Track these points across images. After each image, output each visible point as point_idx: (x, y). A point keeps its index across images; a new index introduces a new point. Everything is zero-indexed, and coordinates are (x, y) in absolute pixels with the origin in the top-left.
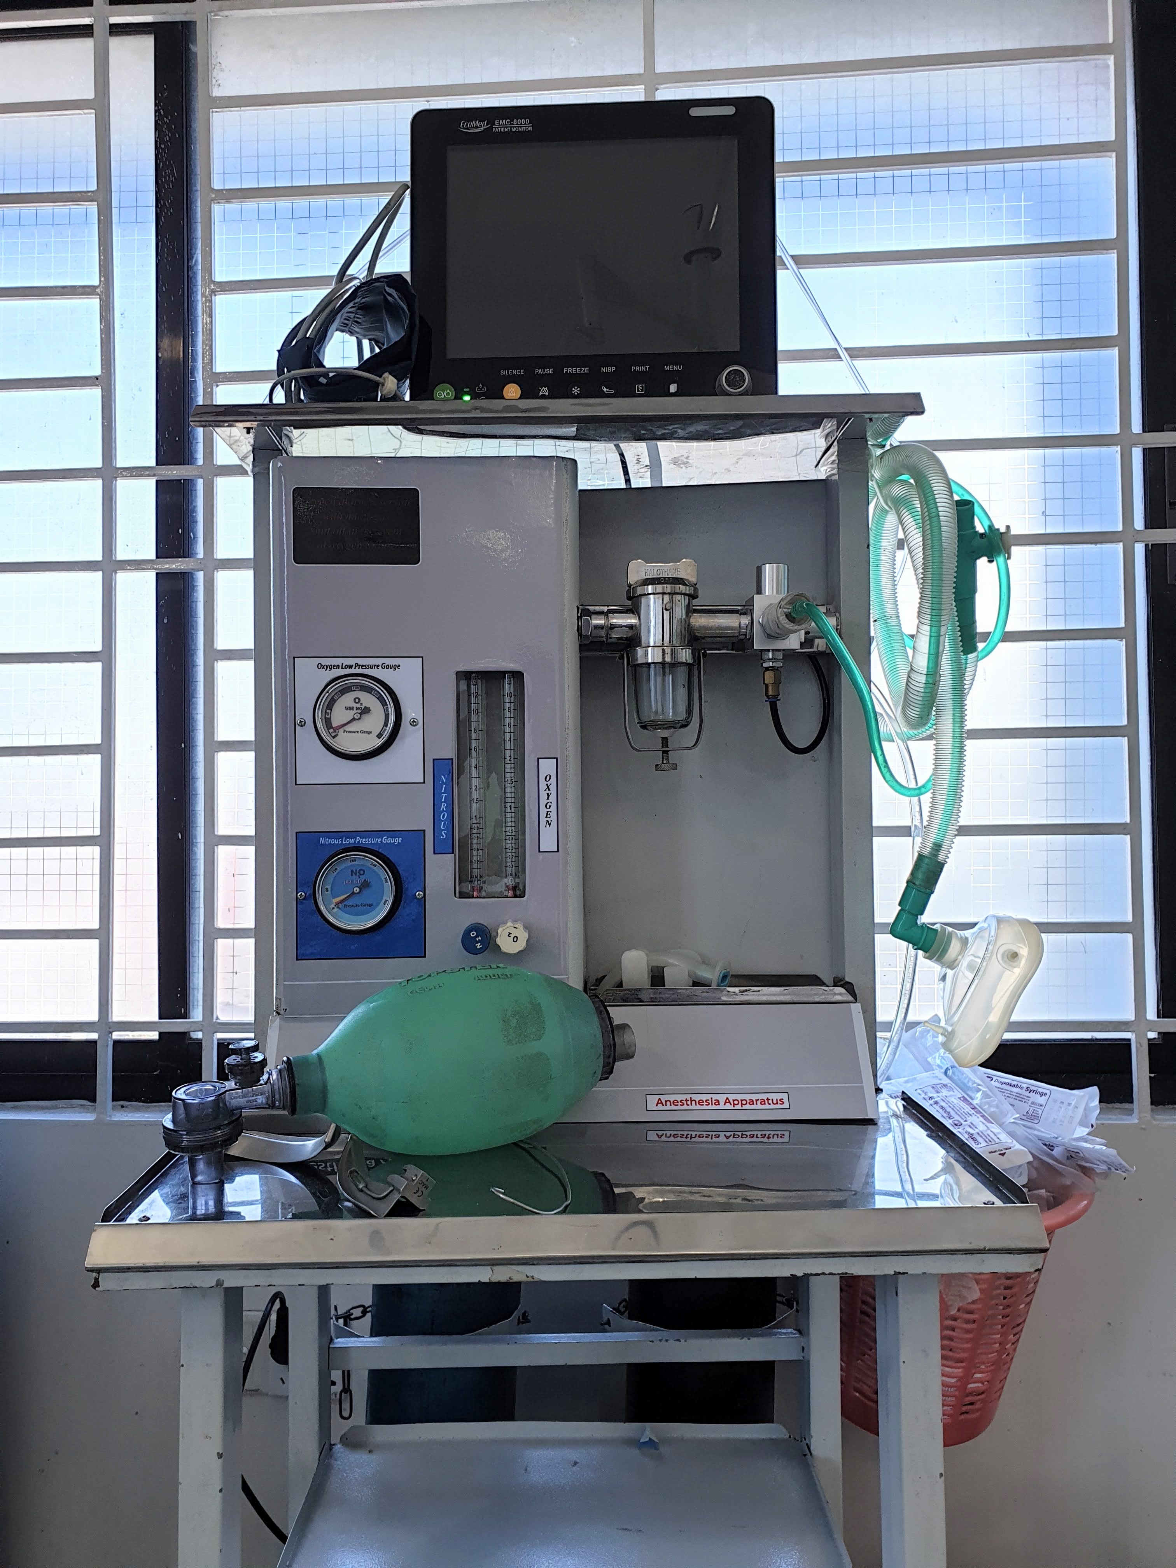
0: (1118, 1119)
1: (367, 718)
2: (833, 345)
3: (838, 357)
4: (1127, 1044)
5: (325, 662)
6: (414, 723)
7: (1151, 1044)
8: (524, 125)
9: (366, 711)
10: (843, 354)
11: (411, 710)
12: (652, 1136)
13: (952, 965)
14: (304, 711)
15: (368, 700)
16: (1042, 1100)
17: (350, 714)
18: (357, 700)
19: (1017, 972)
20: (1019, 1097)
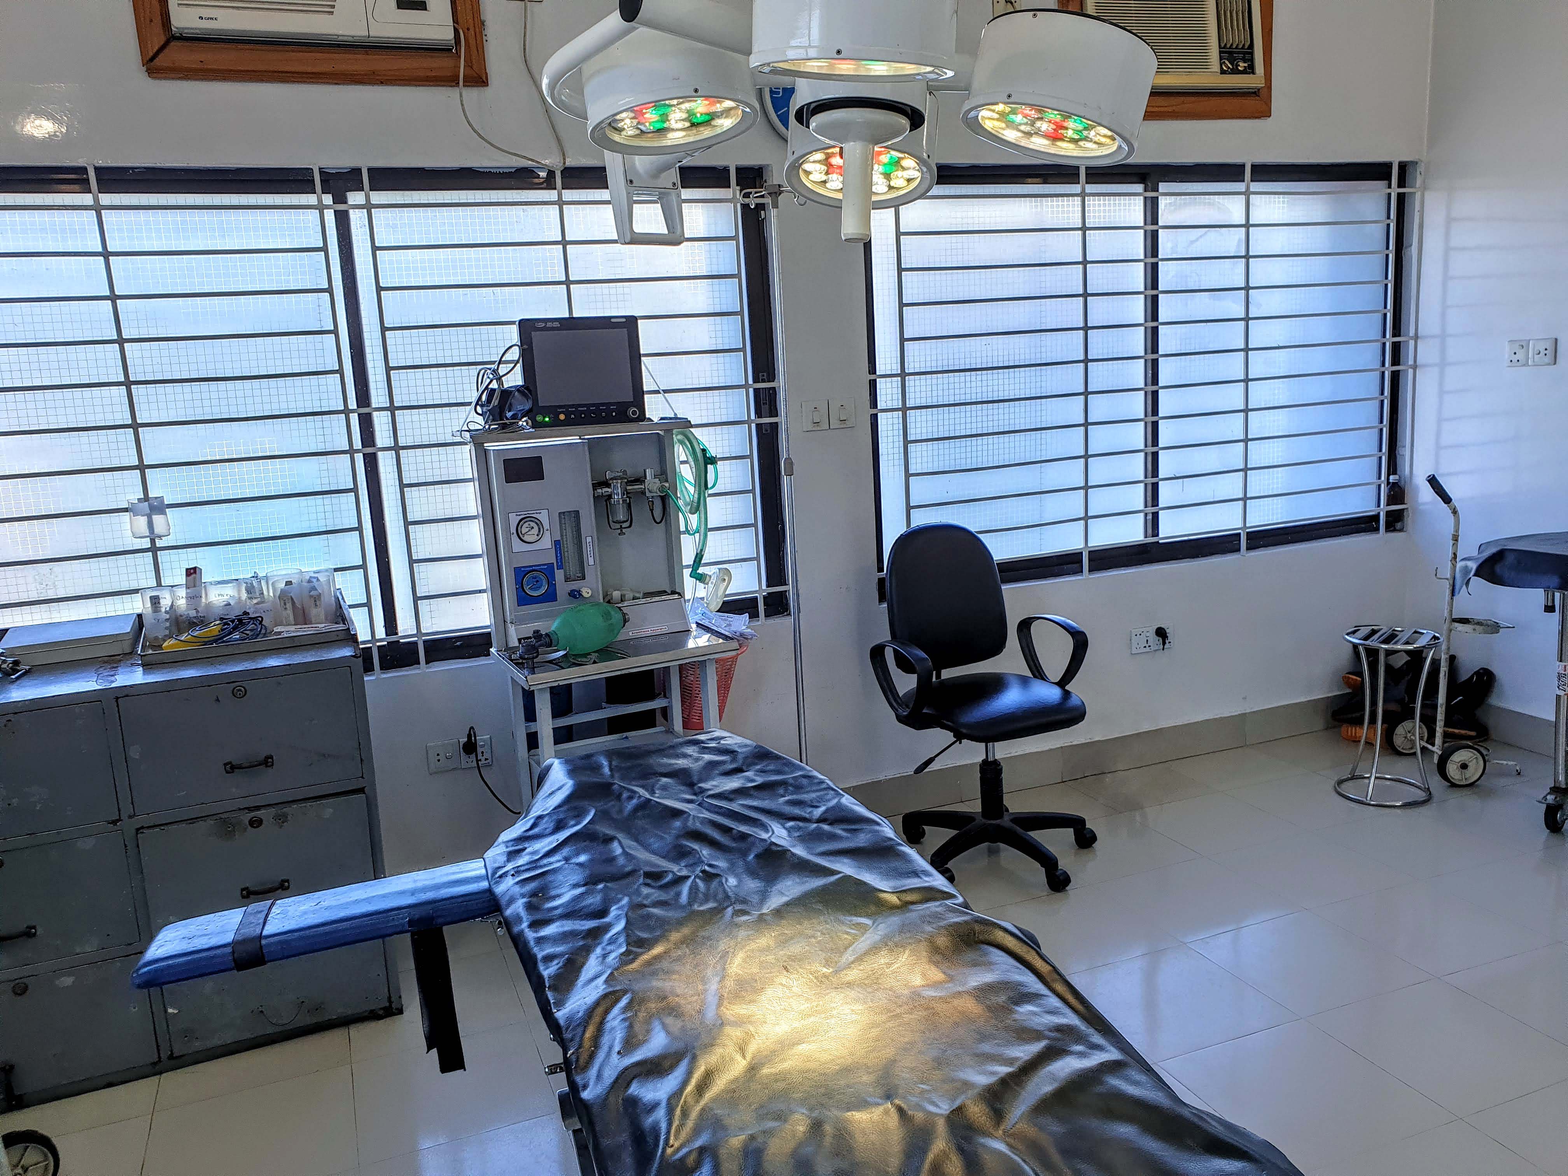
0: (755, 623)
1: (533, 530)
2: (658, 389)
3: (660, 393)
4: (756, 598)
5: (518, 514)
6: (547, 530)
7: (765, 597)
8: (557, 324)
9: (533, 528)
10: (662, 392)
11: (546, 525)
12: (632, 643)
13: (707, 584)
14: (513, 530)
15: (533, 524)
16: (732, 619)
17: (527, 530)
18: (529, 525)
19: (725, 584)
20: (725, 620)
